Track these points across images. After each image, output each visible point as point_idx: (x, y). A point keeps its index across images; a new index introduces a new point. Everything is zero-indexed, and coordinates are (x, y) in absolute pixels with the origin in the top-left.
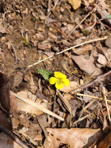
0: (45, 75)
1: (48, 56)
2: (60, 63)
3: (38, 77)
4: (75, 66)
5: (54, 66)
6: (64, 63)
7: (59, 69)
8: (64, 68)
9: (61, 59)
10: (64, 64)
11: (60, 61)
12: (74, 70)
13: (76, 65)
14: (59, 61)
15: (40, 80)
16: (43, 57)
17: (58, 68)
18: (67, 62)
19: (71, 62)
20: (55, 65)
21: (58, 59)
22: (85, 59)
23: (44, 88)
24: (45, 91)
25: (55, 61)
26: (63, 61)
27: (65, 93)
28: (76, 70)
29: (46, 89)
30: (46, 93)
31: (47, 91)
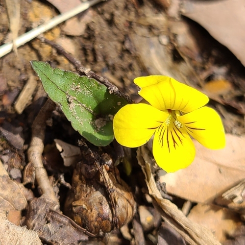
0: (73, 105)
1: (59, 7)
2: (127, 45)
3: (20, 129)
4: (210, 55)
5: (97, 68)
6: (151, 45)
9: (130, 24)
10: (153, 51)
11: (126, 36)
12: (209, 79)
13: (214, 53)
14: (121, 38)
15: (37, 146)
16: (31, 15)
17: (119, 73)
18: (164, 40)
19: (184, 38)
20: (100, 59)
21: (111, 22)
23: (68, 185)
24: (84, 202)
25: (98, 39)
26: (143, 36)
27: (195, 208)
28: (218, 80)
29: (86, 192)
30: (93, 210)
31: (98, 201)
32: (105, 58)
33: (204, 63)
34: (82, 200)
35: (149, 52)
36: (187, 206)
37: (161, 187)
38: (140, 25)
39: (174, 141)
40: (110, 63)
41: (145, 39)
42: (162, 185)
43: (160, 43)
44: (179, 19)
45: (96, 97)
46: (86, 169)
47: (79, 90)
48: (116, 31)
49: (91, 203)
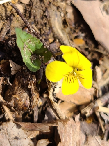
0: (25, 49)
4: (79, 26)
7: (43, 32)
8: (54, 29)
9: (50, 3)
10: (56, 19)
12: (76, 37)
13: (82, 26)
17: (39, 26)
18: (62, 15)
22: (104, 13)
23: (11, 84)
24: (18, 96)
25: (34, 7)
26: (54, 10)
27: (62, 102)
28: (80, 39)
29: (20, 91)
30: (22, 101)
31: (25, 97)
32: (34, 17)
33: (75, 28)
34: (18, 95)
35: (54, 19)
36: (60, 102)
37: (54, 95)
38: (54, 5)
39: (70, 81)
40: (37, 20)
41: (54, 12)
42: (54, 94)
43: (60, 15)
44: (70, 4)
45: (36, 47)
46: (23, 81)
47: (30, 43)
48: (43, 5)
49: (21, 98)
